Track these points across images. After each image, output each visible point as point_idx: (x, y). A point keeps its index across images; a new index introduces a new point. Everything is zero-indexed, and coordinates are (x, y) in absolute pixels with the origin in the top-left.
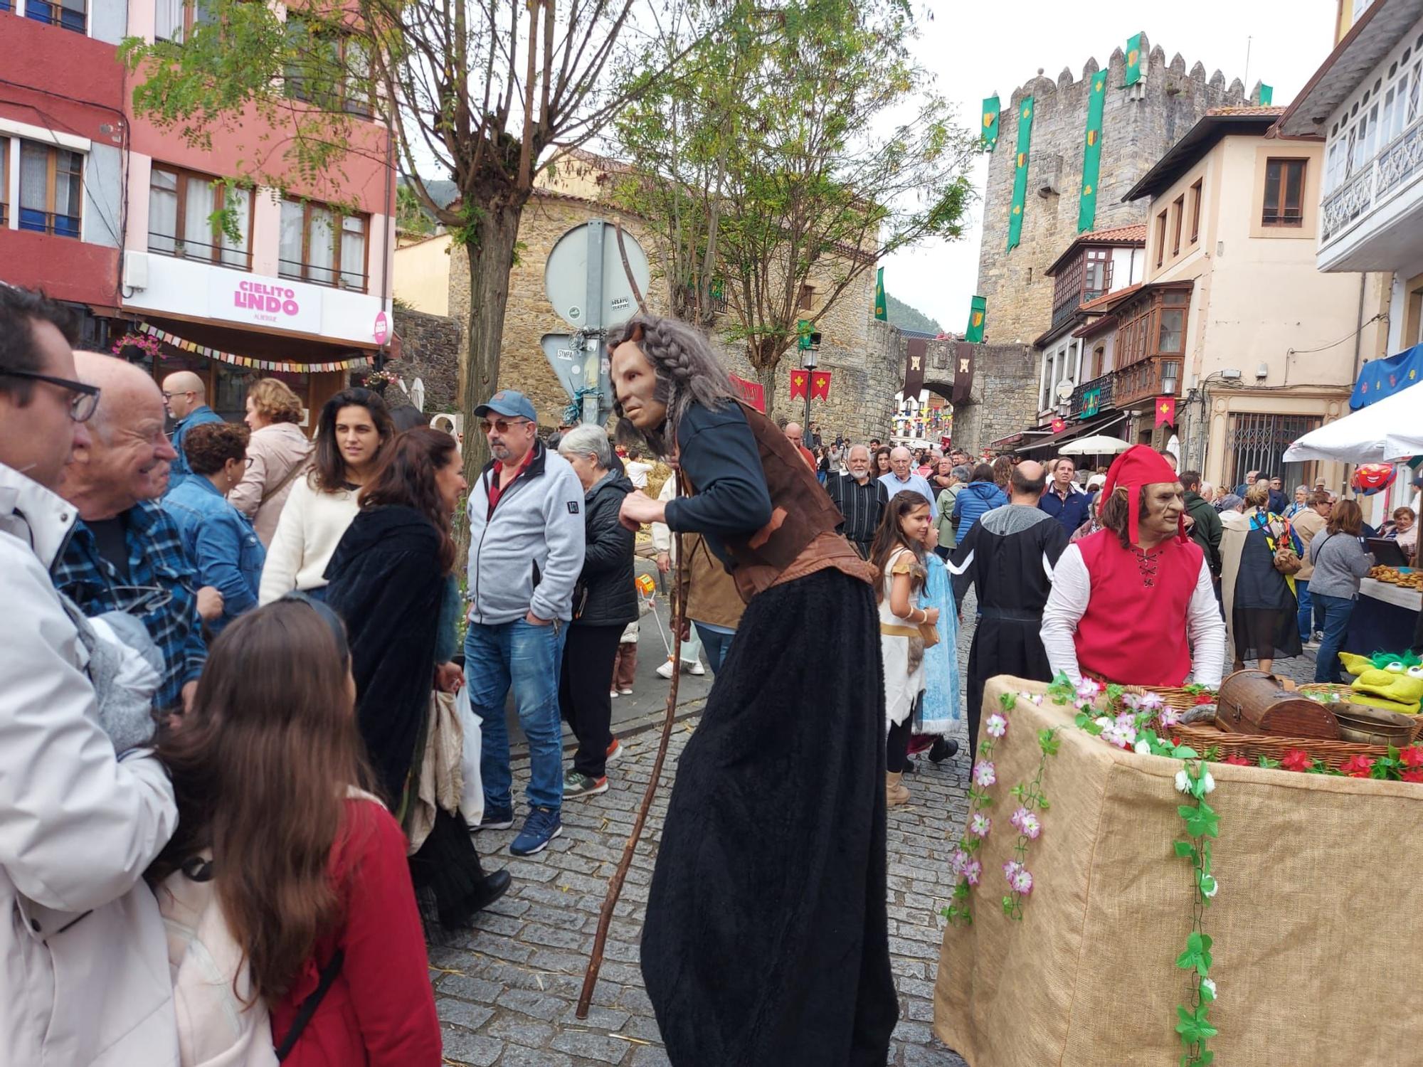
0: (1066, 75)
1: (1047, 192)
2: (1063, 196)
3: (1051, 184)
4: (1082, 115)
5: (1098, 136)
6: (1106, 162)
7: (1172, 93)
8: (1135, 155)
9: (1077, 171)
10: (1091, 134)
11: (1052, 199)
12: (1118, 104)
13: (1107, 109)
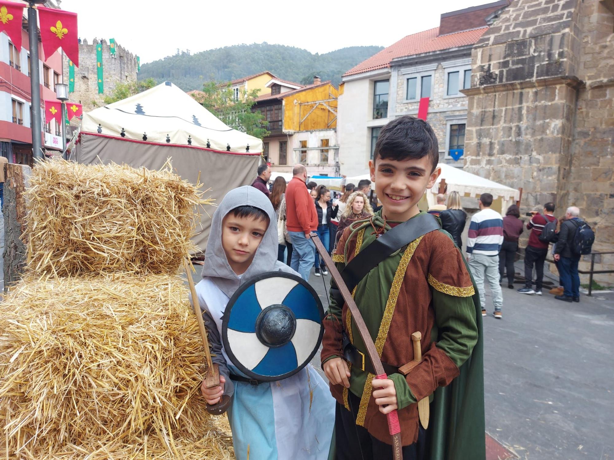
0: (85, 41)
1: (84, 77)
2: (90, 80)
3: (86, 75)
4: (94, 56)
5: (101, 65)
6: (105, 74)
7: (121, 57)
8: (115, 74)
9: (94, 74)
10: (99, 64)
11: (86, 80)
12: (107, 57)
13: (103, 57)
